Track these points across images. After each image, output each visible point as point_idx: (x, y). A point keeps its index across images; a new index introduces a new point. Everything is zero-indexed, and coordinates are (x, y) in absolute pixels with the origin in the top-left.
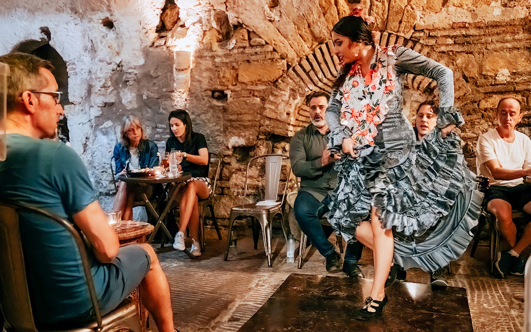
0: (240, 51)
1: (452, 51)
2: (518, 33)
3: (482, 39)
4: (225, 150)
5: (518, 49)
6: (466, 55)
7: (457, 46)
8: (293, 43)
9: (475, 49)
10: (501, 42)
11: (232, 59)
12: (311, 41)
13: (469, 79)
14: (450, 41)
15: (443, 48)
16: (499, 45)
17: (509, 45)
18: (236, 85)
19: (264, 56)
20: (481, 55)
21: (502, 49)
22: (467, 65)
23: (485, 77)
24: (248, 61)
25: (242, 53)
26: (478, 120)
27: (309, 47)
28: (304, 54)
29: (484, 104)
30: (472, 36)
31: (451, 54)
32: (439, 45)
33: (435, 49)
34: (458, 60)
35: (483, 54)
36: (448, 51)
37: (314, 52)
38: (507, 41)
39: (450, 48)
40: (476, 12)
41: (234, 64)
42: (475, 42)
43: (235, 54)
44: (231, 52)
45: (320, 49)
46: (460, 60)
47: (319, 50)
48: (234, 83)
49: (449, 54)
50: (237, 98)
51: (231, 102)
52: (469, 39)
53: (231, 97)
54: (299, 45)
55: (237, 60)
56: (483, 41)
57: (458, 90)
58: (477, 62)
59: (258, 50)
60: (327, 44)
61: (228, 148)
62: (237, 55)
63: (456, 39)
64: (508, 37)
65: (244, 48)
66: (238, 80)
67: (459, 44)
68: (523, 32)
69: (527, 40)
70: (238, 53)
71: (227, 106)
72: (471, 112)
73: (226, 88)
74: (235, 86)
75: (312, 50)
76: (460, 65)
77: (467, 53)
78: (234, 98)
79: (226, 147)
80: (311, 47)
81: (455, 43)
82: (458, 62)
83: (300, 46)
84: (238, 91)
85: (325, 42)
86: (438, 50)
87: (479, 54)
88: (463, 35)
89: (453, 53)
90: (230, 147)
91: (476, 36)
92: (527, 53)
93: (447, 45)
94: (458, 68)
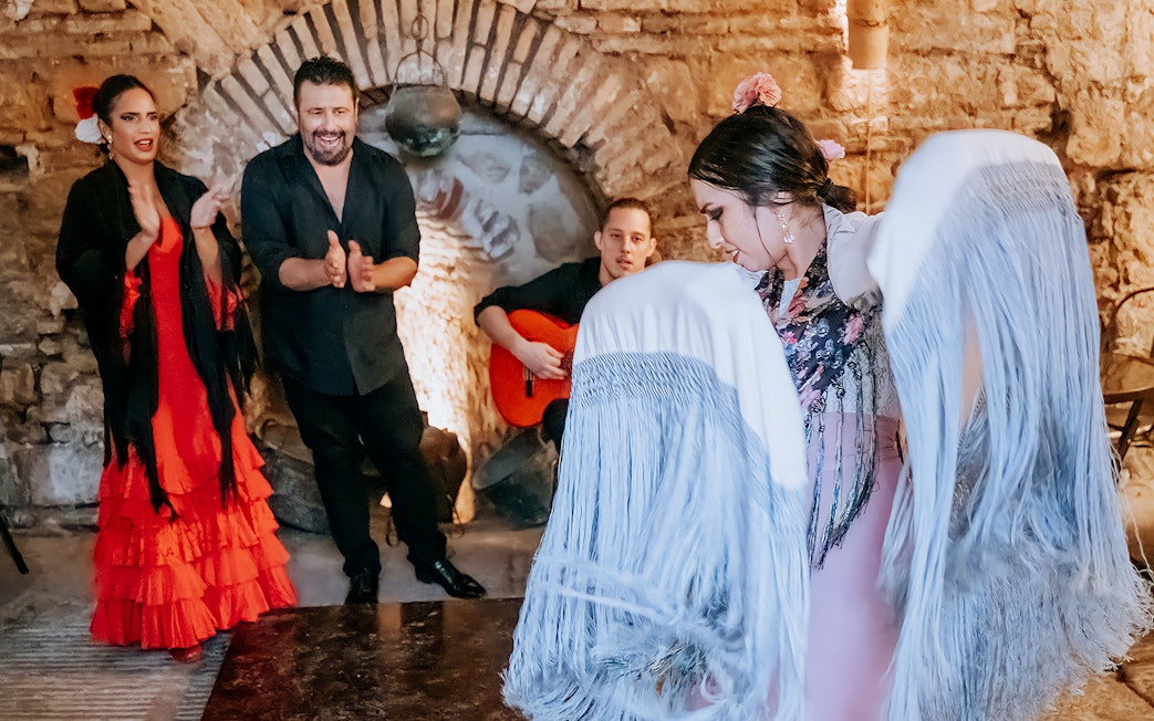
0: (49, 27)
1: (636, 52)
2: (788, 13)
3: (705, 24)
4: (41, 318)
5: (787, 52)
6: (669, 64)
7: (648, 39)
8: (210, 9)
9: (693, 47)
10: (751, 34)
11: (28, 51)
12: (261, 6)
13: (677, 127)
14: (631, 25)
15: (614, 44)
16: (745, 42)
17: (768, 43)
18: (49, 129)
19: (127, 44)
20: (705, 66)
21: (753, 51)
22: (673, 90)
24: (80, 59)
25: (59, 32)
27: (258, 22)
28: (246, 43)
30: (684, 13)
31: (633, 58)
32: (606, 34)
33: (595, 44)
34: (650, 74)
35: (710, 62)
36: (626, 52)
37: (274, 37)
38: (764, 33)
39: (631, 44)
41: (37, 67)
42: (690, 30)
43: (37, 34)
44: (24, 30)
45: (290, 29)
46: (655, 77)
47: (287, 35)
48: (43, 124)
49: (628, 59)
50: (57, 169)
51: (41, 181)
52: (674, 23)
53: (38, 164)
54: (228, 17)
55: (42, 55)
56: (709, 27)
57: (652, 154)
58: (696, 84)
59: (106, 25)
60: (308, 16)
61: (49, 315)
62: (43, 39)
63: (646, 21)
64: (766, 22)
65: (63, 16)
66: (53, 114)
67: (652, 33)
68: (800, 12)
69: (806, 31)
70: (46, 33)
71: (28, 191)
72: (684, 209)
73: (20, 137)
74: (48, 134)
75: (267, 32)
76: (655, 90)
77: (672, 58)
78: (48, 170)
79: (46, 310)
80: (264, 21)
81: (643, 30)
82: (650, 81)
83: (232, 20)
84: (58, 149)
85: (303, 10)
86: (602, 48)
87: (700, 62)
88: (663, 11)
89: (638, 58)
90: (56, 312)
91: (693, 14)
92: (806, 64)
93: (625, 36)
94: (650, 97)
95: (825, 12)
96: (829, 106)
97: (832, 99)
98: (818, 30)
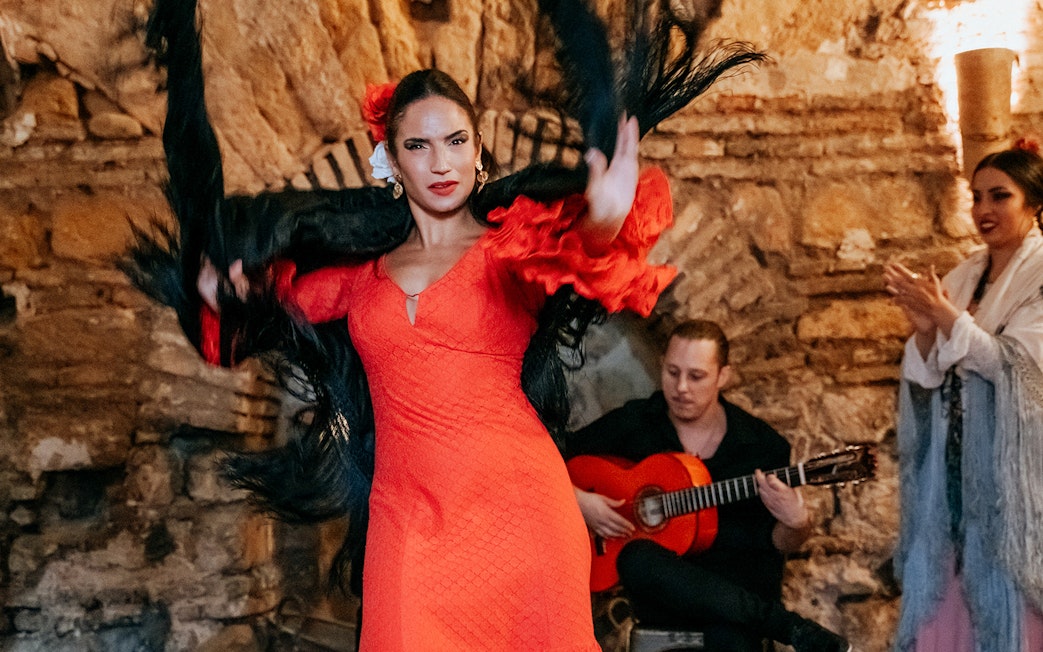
0: (52, 155)
1: (719, 177)
2: (891, 131)
3: (797, 145)
4: (16, 482)
5: (892, 175)
6: (757, 190)
7: (732, 163)
8: (240, 136)
9: (784, 171)
10: (850, 156)
11: (24, 180)
12: (298, 134)
13: (767, 258)
14: (714, 149)
15: (695, 169)
16: (844, 164)
17: (869, 165)
18: (44, 266)
19: (141, 173)
20: (797, 192)
21: (852, 174)
22: (762, 218)
23: (811, 251)
24: (86, 189)
25: (64, 160)
26: (796, 372)
27: (293, 149)
28: (278, 172)
29: (811, 328)
30: (774, 135)
31: (717, 184)
32: (685, 158)
33: (673, 169)
34: (736, 202)
35: (804, 189)
36: (709, 177)
37: (311, 166)
38: (864, 154)
39: (713, 169)
40: (782, 67)
41: (34, 197)
42: (781, 153)
43: (39, 162)
44: (22, 157)
45: (330, 157)
46: (741, 204)
47: (325, 164)
48: (38, 261)
49: (711, 186)
50: (50, 310)
51: (29, 324)
52: (762, 145)
53: (28, 306)
54: (259, 143)
55: (43, 184)
56: (802, 149)
57: (740, 289)
58: (787, 210)
59: (119, 152)
60: (350, 143)
61: (26, 478)
62: (43, 167)
63: (730, 144)
64: (867, 142)
65: (69, 143)
66: (50, 249)
67: (738, 157)
68: (905, 131)
69: (914, 150)
70: (47, 160)
71: (14, 336)
72: (778, 349)
73: (8, 275)
74: (43, 271)
75: (303, 161)
76: (741, 218)
77: (760, 184)
78: (38, 312)
79: (22, 473)
80: (300, 150)
81: (728, 154)
82: (736, 208)
83: (264, 147)
84: (54, 287)
85: (345, 137)
86: (681, 173)
87: (792, 188)
88: (749, 133)
89: (722, 183)
90: (35, 475)
91: (783, 136)
92: (914, 187)
93: (707, 160)
94: (736, 226)
95: (935, 130)
96: (943, 232)
97: (947, 225)
98: (926, 149)
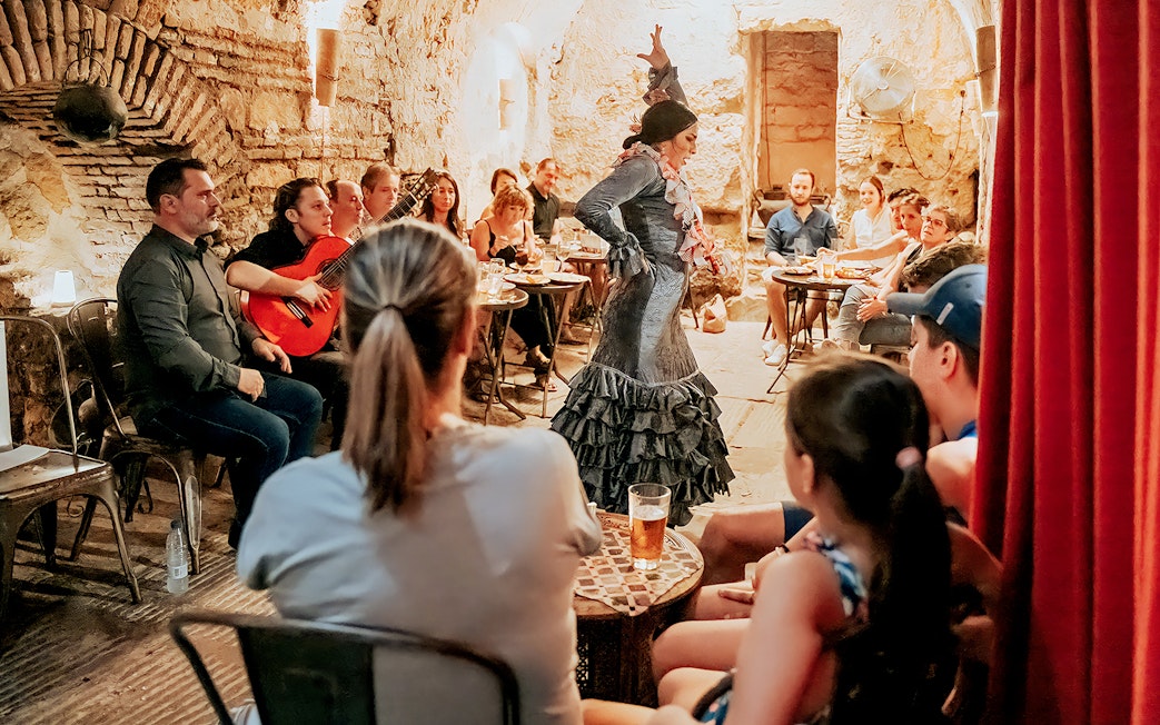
1: (215, 79)
2: (289, 66)
3: (251, 66)
5: (288, 91)
6: (232, 90)
7: (221, 71)
9: (243, 81)
10: (272, 76)
13: (234, 133)
14: (213, 60)
15: (203, 72)
16: (269, 81)
17: (279, 83)
20: (249, 94)
21: (272, 88)
22: (233, 108)
23: (252, 131)
26: (246, 208)
29: (253, 180)
30: (240, 57)
31: (213, 83)
32: (198, 63)
33: (192, 70)
34: (222, 96)
35: (252, 93)
36: (209, 78)
38: (278, 77)
39: (212, 73)
40: (246, 16)
42: (243, 69)
46: (224, 98)
49: (210, 84)
52: (235, 62)
56: (252, 68)
58: (244, 105)
63: (220, 59)
64: (279, 70)
67: (223, 68)
68: (294, 66)
69: (297, 78)
76: (224, 108)
77: (233, 86)
81: (219, 65)
82: (221, 100)
86: (197, 74)
87: (247, 91)
88: (229, 53)
89: (215, 83)
91: (245, 58)
92: (295, 99)
93: (209, 66)
94: (222, 114)
95: (305, 68)
96: (305, 127)
97: (307, 123)
98: (301, 78)
